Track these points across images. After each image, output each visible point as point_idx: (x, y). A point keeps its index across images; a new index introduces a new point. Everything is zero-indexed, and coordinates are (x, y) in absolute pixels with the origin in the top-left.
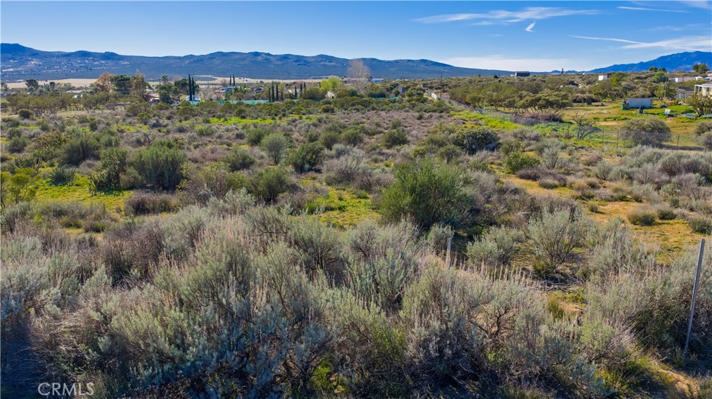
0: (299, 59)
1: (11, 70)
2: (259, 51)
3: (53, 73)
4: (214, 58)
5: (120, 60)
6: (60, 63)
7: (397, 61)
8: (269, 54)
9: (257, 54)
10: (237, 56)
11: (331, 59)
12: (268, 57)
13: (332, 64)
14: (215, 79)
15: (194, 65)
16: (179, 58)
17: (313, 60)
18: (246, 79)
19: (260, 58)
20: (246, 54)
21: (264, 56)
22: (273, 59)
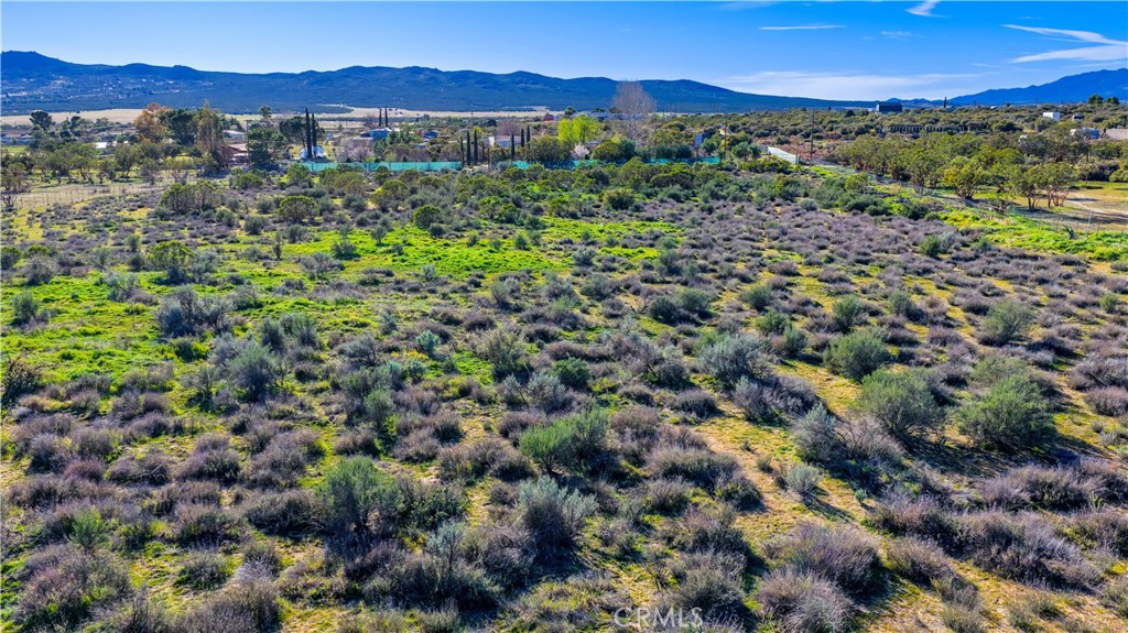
0: (484, 79)
1: (24, 93)
2: (421, 66)
3: (90, 100)
4: (349, 77)
5: (197, 79)
6: (102, 83)
7: (641, 83)
8: (436, 71)
9: (416, 70)
10: (386, 74)
11: (537, 78)
12: (434, 75)
13: (536, 86)
14: (350, 111)
15: (316, 87)
16: (293, 76)
17: (507, 80)
18: (399, 110)
19: (422, 77)
20: (400, 70)
21: (428, 72)
22: (442, 78)
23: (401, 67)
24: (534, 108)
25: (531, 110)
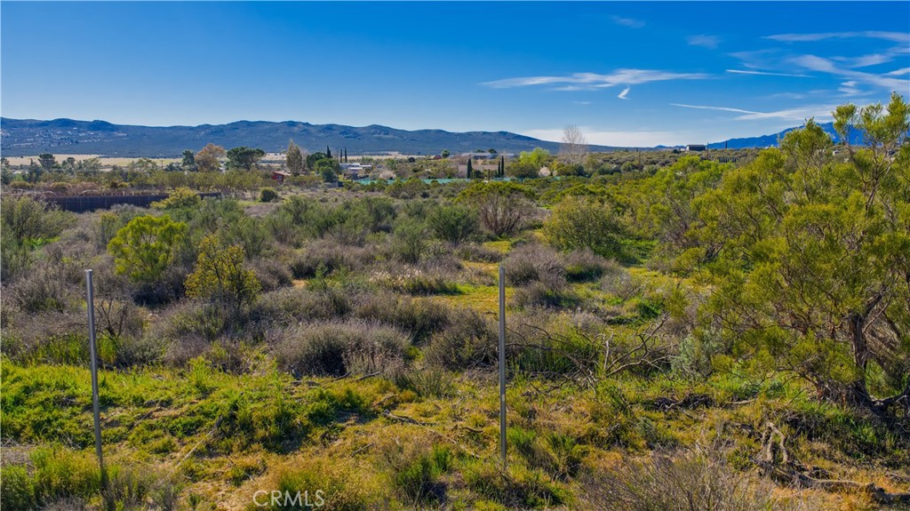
0: (346, 131)
2: (295, 121)
3: (28, 147)
4: (237, 129)
5: (113, 130)
6: (34, 134)
7: (469, 134)
8: (307, 124)
9: (292, 124)
10: (267, 127)
11: (387, 130)
12: (306, 128)
13: (388, 136)
15: (211, 137)
16: (191, 128)
17: (364, 131)
19: (296, 129)
20: (278, 123)
21: (301, 126)
22: (312, 130)
23: (280, 121)
24: (390, 153)
25: (388, 155)
